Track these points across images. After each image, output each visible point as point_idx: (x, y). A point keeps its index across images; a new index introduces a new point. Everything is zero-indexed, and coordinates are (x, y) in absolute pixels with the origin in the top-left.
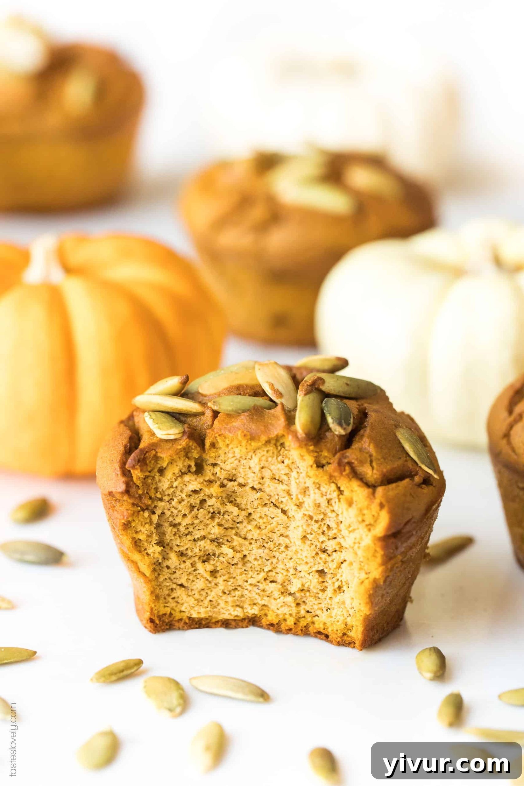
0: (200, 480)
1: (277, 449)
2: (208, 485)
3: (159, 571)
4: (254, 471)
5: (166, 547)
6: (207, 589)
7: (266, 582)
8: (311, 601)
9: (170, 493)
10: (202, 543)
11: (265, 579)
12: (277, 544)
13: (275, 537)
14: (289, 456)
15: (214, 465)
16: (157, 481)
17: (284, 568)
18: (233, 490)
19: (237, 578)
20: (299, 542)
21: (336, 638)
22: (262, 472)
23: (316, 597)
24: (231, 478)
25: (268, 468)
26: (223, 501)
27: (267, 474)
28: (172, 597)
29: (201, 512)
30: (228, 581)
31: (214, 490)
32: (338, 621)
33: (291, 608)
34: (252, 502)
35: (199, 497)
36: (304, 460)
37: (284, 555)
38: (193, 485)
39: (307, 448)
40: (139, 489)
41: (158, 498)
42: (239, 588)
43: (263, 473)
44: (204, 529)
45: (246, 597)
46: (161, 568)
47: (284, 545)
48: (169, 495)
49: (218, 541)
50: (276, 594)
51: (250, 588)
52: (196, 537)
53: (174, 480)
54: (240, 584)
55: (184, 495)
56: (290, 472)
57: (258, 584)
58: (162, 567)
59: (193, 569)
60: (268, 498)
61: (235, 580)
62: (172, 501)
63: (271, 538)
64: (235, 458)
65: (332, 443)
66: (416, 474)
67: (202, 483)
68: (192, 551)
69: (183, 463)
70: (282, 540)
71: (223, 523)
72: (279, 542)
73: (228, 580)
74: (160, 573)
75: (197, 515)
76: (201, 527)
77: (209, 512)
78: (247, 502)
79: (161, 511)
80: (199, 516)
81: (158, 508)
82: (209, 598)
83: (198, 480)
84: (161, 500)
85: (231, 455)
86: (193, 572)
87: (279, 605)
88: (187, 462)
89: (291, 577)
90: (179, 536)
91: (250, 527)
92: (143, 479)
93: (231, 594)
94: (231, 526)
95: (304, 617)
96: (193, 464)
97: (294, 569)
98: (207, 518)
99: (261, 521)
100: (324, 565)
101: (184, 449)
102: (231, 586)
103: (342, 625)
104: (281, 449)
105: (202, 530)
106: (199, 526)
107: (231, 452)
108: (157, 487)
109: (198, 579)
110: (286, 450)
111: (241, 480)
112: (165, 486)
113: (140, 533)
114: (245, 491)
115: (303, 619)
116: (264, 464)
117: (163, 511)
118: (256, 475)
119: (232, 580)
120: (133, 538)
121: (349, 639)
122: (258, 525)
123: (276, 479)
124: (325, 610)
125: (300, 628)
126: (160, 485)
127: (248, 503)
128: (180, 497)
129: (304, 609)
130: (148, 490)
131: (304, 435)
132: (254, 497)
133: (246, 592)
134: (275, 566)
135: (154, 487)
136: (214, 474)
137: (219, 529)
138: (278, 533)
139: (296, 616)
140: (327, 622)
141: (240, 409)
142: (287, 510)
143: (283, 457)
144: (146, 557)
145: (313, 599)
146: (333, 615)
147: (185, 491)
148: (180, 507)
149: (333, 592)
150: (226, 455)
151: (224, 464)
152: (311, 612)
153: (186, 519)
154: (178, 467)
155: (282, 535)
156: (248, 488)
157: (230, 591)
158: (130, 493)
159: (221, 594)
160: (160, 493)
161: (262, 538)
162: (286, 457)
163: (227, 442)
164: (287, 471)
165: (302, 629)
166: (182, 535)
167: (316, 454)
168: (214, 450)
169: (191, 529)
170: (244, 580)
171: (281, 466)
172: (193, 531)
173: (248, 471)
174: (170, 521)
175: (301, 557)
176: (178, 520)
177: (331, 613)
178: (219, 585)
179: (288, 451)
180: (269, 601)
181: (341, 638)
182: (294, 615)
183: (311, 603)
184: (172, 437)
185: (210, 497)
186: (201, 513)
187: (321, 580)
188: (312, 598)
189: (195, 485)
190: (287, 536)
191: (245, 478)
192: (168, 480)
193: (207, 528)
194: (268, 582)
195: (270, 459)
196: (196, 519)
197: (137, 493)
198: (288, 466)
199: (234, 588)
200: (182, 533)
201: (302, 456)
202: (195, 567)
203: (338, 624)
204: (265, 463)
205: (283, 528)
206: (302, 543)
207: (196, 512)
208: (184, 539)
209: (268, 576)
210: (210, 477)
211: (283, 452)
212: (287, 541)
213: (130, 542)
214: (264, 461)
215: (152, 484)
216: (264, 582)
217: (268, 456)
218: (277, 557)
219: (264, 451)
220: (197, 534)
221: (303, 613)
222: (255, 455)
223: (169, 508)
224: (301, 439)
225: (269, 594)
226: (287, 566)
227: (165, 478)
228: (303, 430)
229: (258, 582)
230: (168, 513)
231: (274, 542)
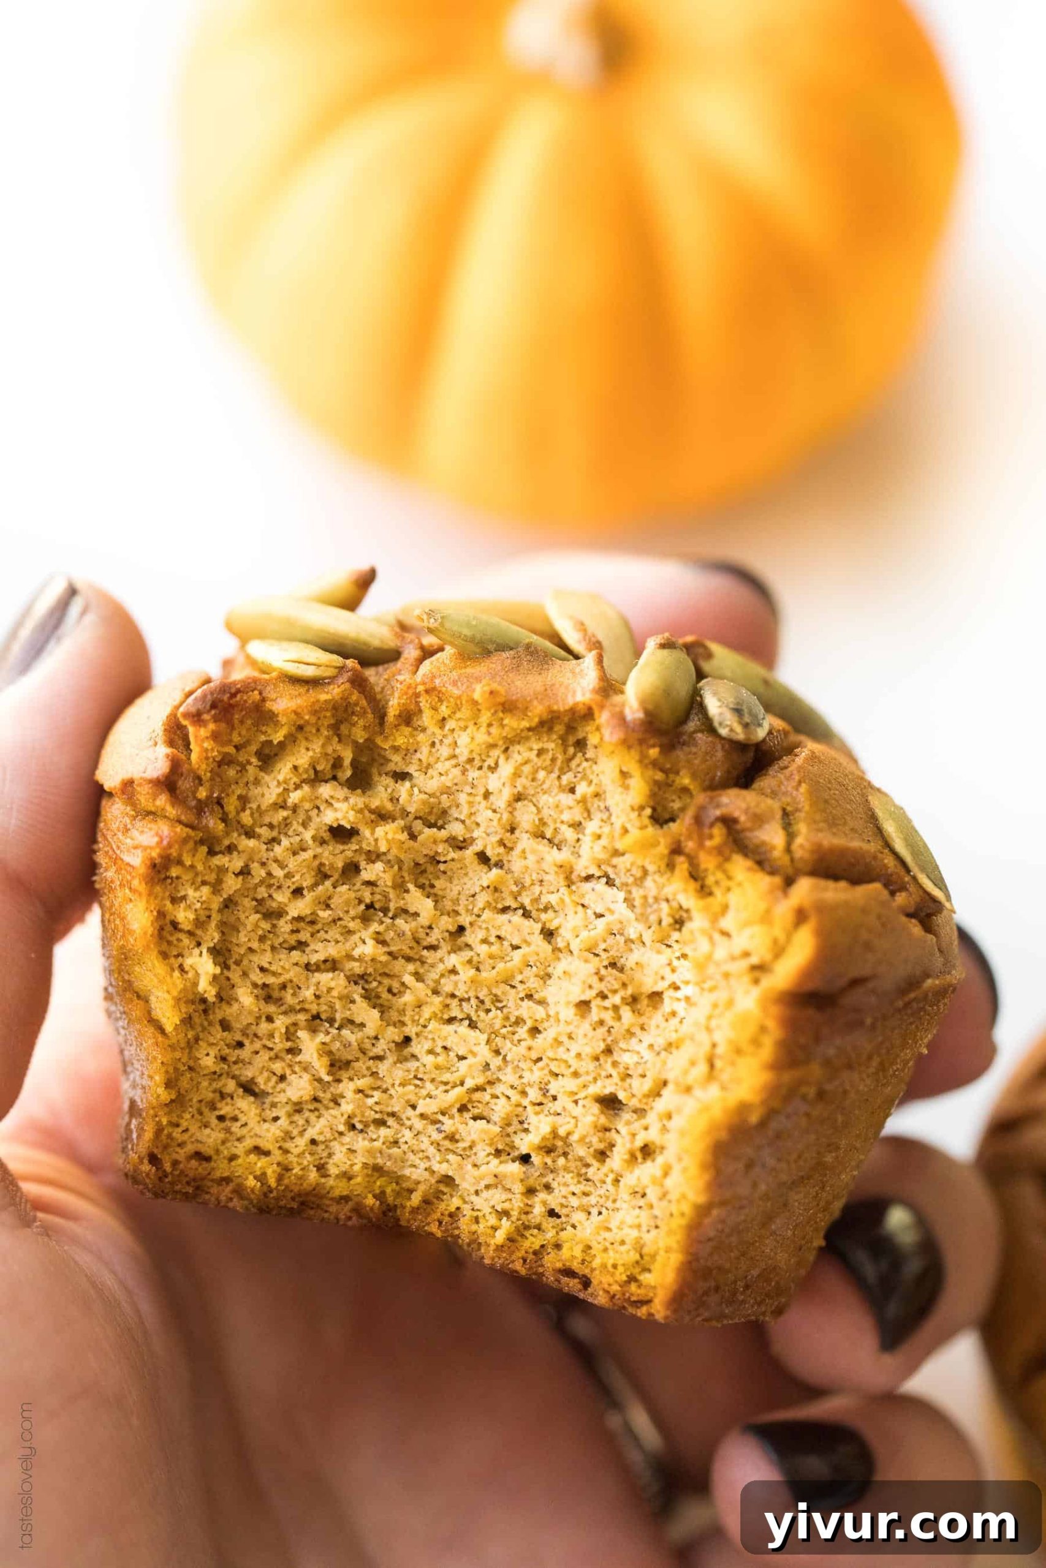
0: (357, 800)
1: (565, 753)
2: (372, 821)
3: (199, 1029)
4: (494, 807)
5: (233, 967)
6: (311, 1111)
7: (462, 1117)
8: (566, 1185)
9: (275, 823)
10: (325, 978)
11: (463, 1109)
12: (513, 1019)
13: (511, 998)
14: (591, 777)
15: (401, 776)
16: (252, 779)
17: (516, 1083)
18: (432, 854)
19: (392, 1091)
20: (568, 1013)
21: (610, 1285)
22: (515, 809)
23: (579, 1175)
24: (432, 820)
25: (531, 801)
26: (402, 877)
27: (526, 816)
28: (217, 1113)
29: (340, 892)
30: (367, 1096)
31: (386, 835)
32: (623, 1243)
33: (510, 1196)
34: (473, 896)
35: (344, 851)
36: (627, 788)
37: (522, 1049)
38: (336, 810)
39: (641, 753)
40: (202, 785)
41: (242, 826)
42: (391, 1121)
43: (516, 813)
44: (337, 942)
45: (405, 1147)
46: (206, 1024)
47: (529, 1024)
48: (271, 826)
49: (367, 986)
50: (482, 1152)
51: (419, 1124)
52: (314, 958)
53: (292, 787)
54: (396, 1109)
55: (308, 835)
56: (585, 818)
57: (440, 1117)
58: (211, 1024)
59: (289, 1044)
60: (515, 889)
61: (385, 1096)
62: (275, 844)
63: (500, 1001)
64: (453, 762)
65: (707, 761)
66: (903, 888)
67: (361, 811)
68: (294, 995)
69: (323, 746)
70: (527, 1010)
71: (388, 939)
72: (517, 1013)
73: (370, 1092)
74: (201, 1035)
75: (330, 898)
76: (334, 933)
77: (360, 901)
78: (459, 894)
79: (243, 864)
80: (333, 902)
81: (235, 853)
82: (311, 1133)
83: (352, 801)
84: (250, 834)
85: (444, 751)
86: (283, 1054)
87: (483, 1184)
88: (335, 746)
89: (530, 1109)
90: (273, 948)
91: (454, 960)
92: (215, 764)
93: (366, 1133)
94: (408, 952)
95: (539, 1227)
96: (348, 756)
97: (541, 1089)
98: (352, 913)
99: (483, 949)
100: (620, 1083)
101: (335, 708)
102: (371, 1108)
103: (632, 1253)
104: (574, 755)
105: (333, 943)
106: (326, 932)
107: (446, 741)
108: (247, 794)
109: (296, 1073)
110: (587, 760)
111: (456, 829)
112: (267, 796)
113: (183, 905)
114: (460, 860)
115: (535, 1231)
116: (524, 787)
117: (247, 866)
118: (498, 815)
119: (377, 1095)
120: (161, 914)
121: (641, 1291)
122: (475, 959)
123: (543, 837)
124: (594, 1211)
125: (521, 1253)
126: (255, 791)
127: (463, 898)
128: (298, 839)
129: (544, 1203)
130: (222, 792)
131: (640, 715)
132: (480, 883)
133: (408, 1135)
134: (495, 1077)
135: (239, 792)
136: (394, 800)
137: (374, 947)
138: (522, 990)
139: (518, 1220)
140: (594, 1244)
141: (492, 641)
142: (557, 929)
143: (575, 777)
144: (177, 974)
145: (572, 1178)
146: (613, 1225)
147: (313, 825)
148: (292, 863)
149: (626, 1157)
150: (434, 750)
151: (422, 777)
152: (559, 1217)
153: (300, 900)
154: (310, 753)
155: (530, 997)
156: (469, 853)
157: (366, 1125)
158: (178, 792)
159: (342, 1128)
160: (252, 814)
161: (477, 998)
162: (584, 777)
163: (444, 710)
164: (577, 815)
165: (525, 1255)
166: (280, 944)
167: (659, 776)
168: (407, 730)
169: (304, 936)
170: (407, 1101)
171: (566, 799)
172: (308, 941)
173: (479, 803)
174: (259, 897)
175: (565, 1057)
176: (281, 897)
177: (607, 1220)
178: (342, 1101)
179: (590, 763)
180: (460, 1167)
181: (621, 1286)
182: (515, 1214)
183: (564, 1191)
184: (309, 672)
185: (374, 856)
186: (341, 895)
187: (603, 1120)
188: (571, 1175)
189: (342, 811)
190: (542, 1002)
191: (468, 822)
192: (278, 782)
193: (346, 940)
194: (467, 1115)
195: (541, 775)
196: (324, 910)
197: (194, 793)
198: (583, 801)
199: (377, 1116)
200: (281, 940)
201: (624, 775)
202: (293, 1041)
203: (623, 1248)
204: (528, 783)
205: (536, 976)
206: (576, 1015)
207: (328, 890)
208: (282, 956)
209: (470, 1101)
210: (382, 801)
211: (579, 765)
212: (540, 1012)
213: (152, 918)
214: (527, 778)
215: (237, 783)
216: (457, 1115)
217: (539, 764)
218: (503, 1052)
219: (531, 749)
220: (319, 952)
221: (538, 1210)
222: (507, 759)
223: (264, 860)
224: (631, 725)
225: (464, 1149)
226: (525, 1081)
227: (272, 775)
228: (643, 703)
229: (443, 1114)
230: (259, 872)
231: (505, 1010)
